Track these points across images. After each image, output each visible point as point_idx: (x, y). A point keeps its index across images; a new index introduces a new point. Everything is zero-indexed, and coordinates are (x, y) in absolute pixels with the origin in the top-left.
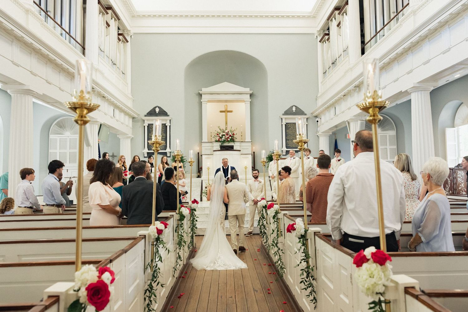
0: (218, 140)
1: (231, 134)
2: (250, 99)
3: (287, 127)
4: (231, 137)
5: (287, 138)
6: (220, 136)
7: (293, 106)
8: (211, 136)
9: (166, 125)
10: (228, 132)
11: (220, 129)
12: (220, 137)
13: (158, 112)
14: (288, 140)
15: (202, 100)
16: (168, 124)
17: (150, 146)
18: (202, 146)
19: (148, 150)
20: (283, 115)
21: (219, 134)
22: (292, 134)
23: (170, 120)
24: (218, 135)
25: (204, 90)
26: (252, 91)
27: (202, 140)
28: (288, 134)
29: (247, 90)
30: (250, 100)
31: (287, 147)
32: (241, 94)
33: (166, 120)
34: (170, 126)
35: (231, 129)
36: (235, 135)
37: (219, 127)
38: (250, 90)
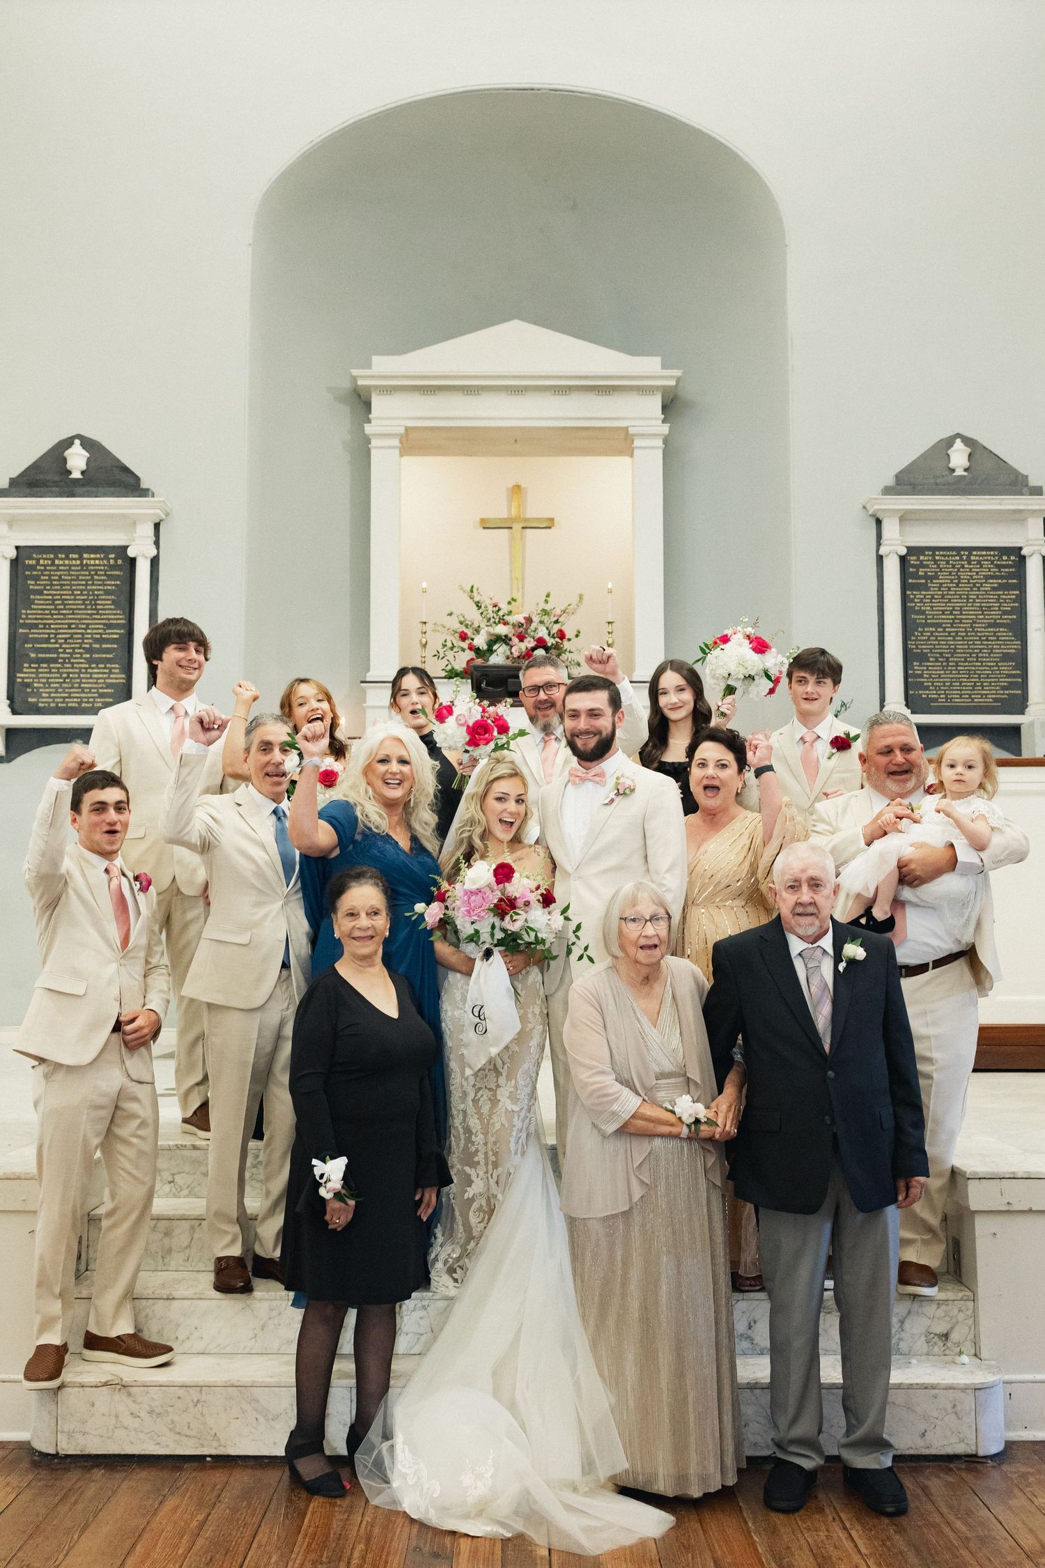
0: (460, 665)
1: (542, 633)
2: (664, 421)
3: (915, 575)
4: (547, 649)
5: (911, 645)
6: (480, 641)
7: (949, 442)
8: (425, 646)
9: (131, 553)
10: (529, 620)
11: (478, 605)
12: (477, 651)
13: (83, 473)
14: (923, 658)
15: (368, 429)
16: (141, 550)
17: (28, 685)
18: (369, 703)
19: (14, 712)
20: (887, 491)
21: (469, 632)
22: (946, 619)
23: (157, 526)
24: (463, 637)
25: (385, 366)
26: (678, 373)
27: (368, 670)
28: (920, 618)
29: (648, 367)
31: (912, 702)
32: (608, 389)
33: (131, 523)
34: (155, 562)
35: (546, 602)
36: (569, 640)
37: (472, 591)
38: (664, 367)
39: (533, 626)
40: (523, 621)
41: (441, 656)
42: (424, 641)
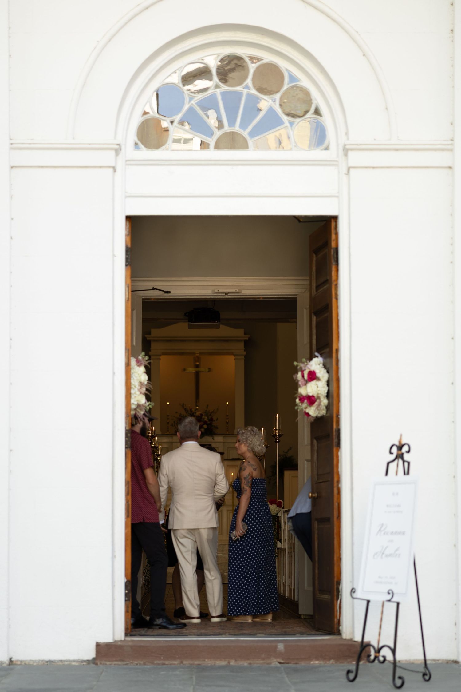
1: (206, 419)
2: (245, 351)
4: (207, 425)
8: (168, 423)
10: (201, 415)
11: (185, 409)
15: (150, 353)
25: (155, 333)
26: (249, 336)
29: (239, 333)
30: (245, 353)
32: (227, 341)
35: (207, 408)
36: (214, 421)
37: (183, 405)
38: (245, 334)
39: (203, 417)
40: (199, 415)
41: (174, 425)
42: (168, 421)
